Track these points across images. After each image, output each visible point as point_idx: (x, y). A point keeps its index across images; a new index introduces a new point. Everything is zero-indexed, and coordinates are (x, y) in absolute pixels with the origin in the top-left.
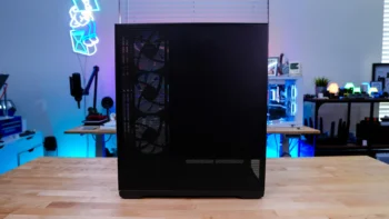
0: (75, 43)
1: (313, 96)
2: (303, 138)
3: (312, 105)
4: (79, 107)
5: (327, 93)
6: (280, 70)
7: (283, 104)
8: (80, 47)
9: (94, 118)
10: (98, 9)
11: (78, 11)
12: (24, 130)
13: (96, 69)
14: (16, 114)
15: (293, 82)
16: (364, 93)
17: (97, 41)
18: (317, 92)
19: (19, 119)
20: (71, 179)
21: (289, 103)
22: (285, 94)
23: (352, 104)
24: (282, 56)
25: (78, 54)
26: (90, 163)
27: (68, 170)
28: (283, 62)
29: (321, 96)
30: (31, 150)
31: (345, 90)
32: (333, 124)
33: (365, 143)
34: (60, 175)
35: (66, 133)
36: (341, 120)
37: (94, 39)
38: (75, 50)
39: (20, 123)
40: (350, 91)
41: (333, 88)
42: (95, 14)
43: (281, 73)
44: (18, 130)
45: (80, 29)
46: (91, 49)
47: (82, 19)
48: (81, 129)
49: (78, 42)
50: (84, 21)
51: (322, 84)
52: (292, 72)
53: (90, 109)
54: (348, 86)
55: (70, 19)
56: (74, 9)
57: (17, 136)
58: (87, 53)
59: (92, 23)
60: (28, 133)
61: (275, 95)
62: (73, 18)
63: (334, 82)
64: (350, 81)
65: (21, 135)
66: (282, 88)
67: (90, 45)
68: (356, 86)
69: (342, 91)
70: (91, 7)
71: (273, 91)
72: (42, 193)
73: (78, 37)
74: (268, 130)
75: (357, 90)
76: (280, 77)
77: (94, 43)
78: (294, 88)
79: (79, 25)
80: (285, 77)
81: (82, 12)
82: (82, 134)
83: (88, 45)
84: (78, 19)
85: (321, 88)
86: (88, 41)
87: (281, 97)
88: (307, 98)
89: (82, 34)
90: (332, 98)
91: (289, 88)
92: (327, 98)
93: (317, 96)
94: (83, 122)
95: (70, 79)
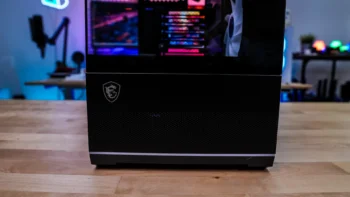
3: (300, 62)
4: (43, 55)
5: (314, 50)
9: (62, 69)
13: (66, 22)
18: (303, 49)
23: (339, 64)
25: (48, 7)
29: (308, 52)
31: (332, 49)
32: (320, 82)
35: (27, 84)
40: (338, 49)
41: (320, 46)
48: (45, 79)
51: (308, 41)
53: (58, 63)
54: (335, 44)
63: (320, 40)
64: (336, 39)
68: (343, 44)
69: (329, 49)
75: (345, 48)
82: (47, 86)
85: (308, 45)
88: (296, 56)
92: (315, 54)
93: (303, 53)
94: (48, 74)
95: (31, 20)
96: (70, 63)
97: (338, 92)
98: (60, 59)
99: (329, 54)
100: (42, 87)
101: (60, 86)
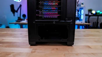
1: (87, 14)
3: (88, 17)
4: (14, 15)
5: (92, 13)
7: (78, 16)
9: (19, 19)
21: (81, 16)
22: (79, 13)
23: (99, 17)
25: (15, 2)
29: (90, 14)
32: (94, 23)
35: (10, 23)
40: (99, 13)
41: (94, 12)
48: (15, 22)
63: (94, 10)
64: (99, 10)
66: (78, 11)
76: (78, 7)
82: (15, 24)
85: (90, 12)
87: (78, 14)
90: (94, 15)
91: (81, 11)
92: (92, 15)
94: (16, 21)
95: (10, 6)
96: (22, 18)
97: (99, 25)
98: (19, 16)
99: (96, 14)
100: (14, 24)
101: (19, 24)
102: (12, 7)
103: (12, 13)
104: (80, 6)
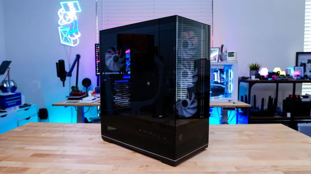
0: (62, 36)
1: (247, 78)
2: (240, 111)
4: (64, 85)
5: (258, 76)
6: (221, 58)
7: (222, 84)
8: (66, 40)
9: (76, 94)
10: (80, 11)
11: (65, 12)
12: (23, 103)
13: (78, 57)
14: (17, 91)
15: (230, 66)
16: (288, 75)
17: (79, 35)
18: (251, 74)
19: (19, 94)
20: (51, 138)
21: (227, 83)
22: (224, 76)
24: (222, 46)
25: (64, 45)
26: (67, 127)
27: (49, 131)
28: (224, 51)
29: (253, 78)
30: (28, 119)
31: (274, 73)
32: (263, 100)
33: (289, 115)
34: (43, 135)
35: (53, 105)
36: (270, 97)
37: (77, 33)
38: (62, 42)
39: (20, 98)
40: (277, 74)
41: (264, 72)
42: (78, 14)
43: (222, 60)
44: (19, 103)
45: (66, 26)
46: (75, 42)
47: (67, 18)
48: (65, 102)
49: (65, 36)
50: (69, 20)
51: (255, 69)
52: (229, 59)
53: (73, 87)
54: (276, 70)
55: (59, 18)
56: (62, 11)
57: (17, 107)
58: (72, 44)
59: (75, 21)
60: (26, 105)
61: (216, 77)
62: (61, 17)
63: (265, 67)
65: (20, 107)
66: (222, 71)
67: (74, 39)
68: (282, 70)
69: (271, 74)
70: (74, 9)
71: (215, 74)
72: (28, 147)
73: (65, 32)
74: (211, 104)
75: (283, 73)
76: (221, 63)
77: (77, 37)
78: (231, 71)
79: (65, 22)
80: (224, 63)
81: (68, 13)
82: (66, 106)
83: (72, 39)
84: (65, 18)
85: (254, 72)
86: (72, 35)
87: (221, 78)
88: (242, 79)
89: (68, 29)
90: (263, 79)
91: (227, 71)
92: (258, 79)
93: (250, 78)
94: (67, 97)
95: (57, 63)
98: (75, 85)
100: (64, 107)
102: (61, 65)
103: (59, 79)
104: (226, 60)
